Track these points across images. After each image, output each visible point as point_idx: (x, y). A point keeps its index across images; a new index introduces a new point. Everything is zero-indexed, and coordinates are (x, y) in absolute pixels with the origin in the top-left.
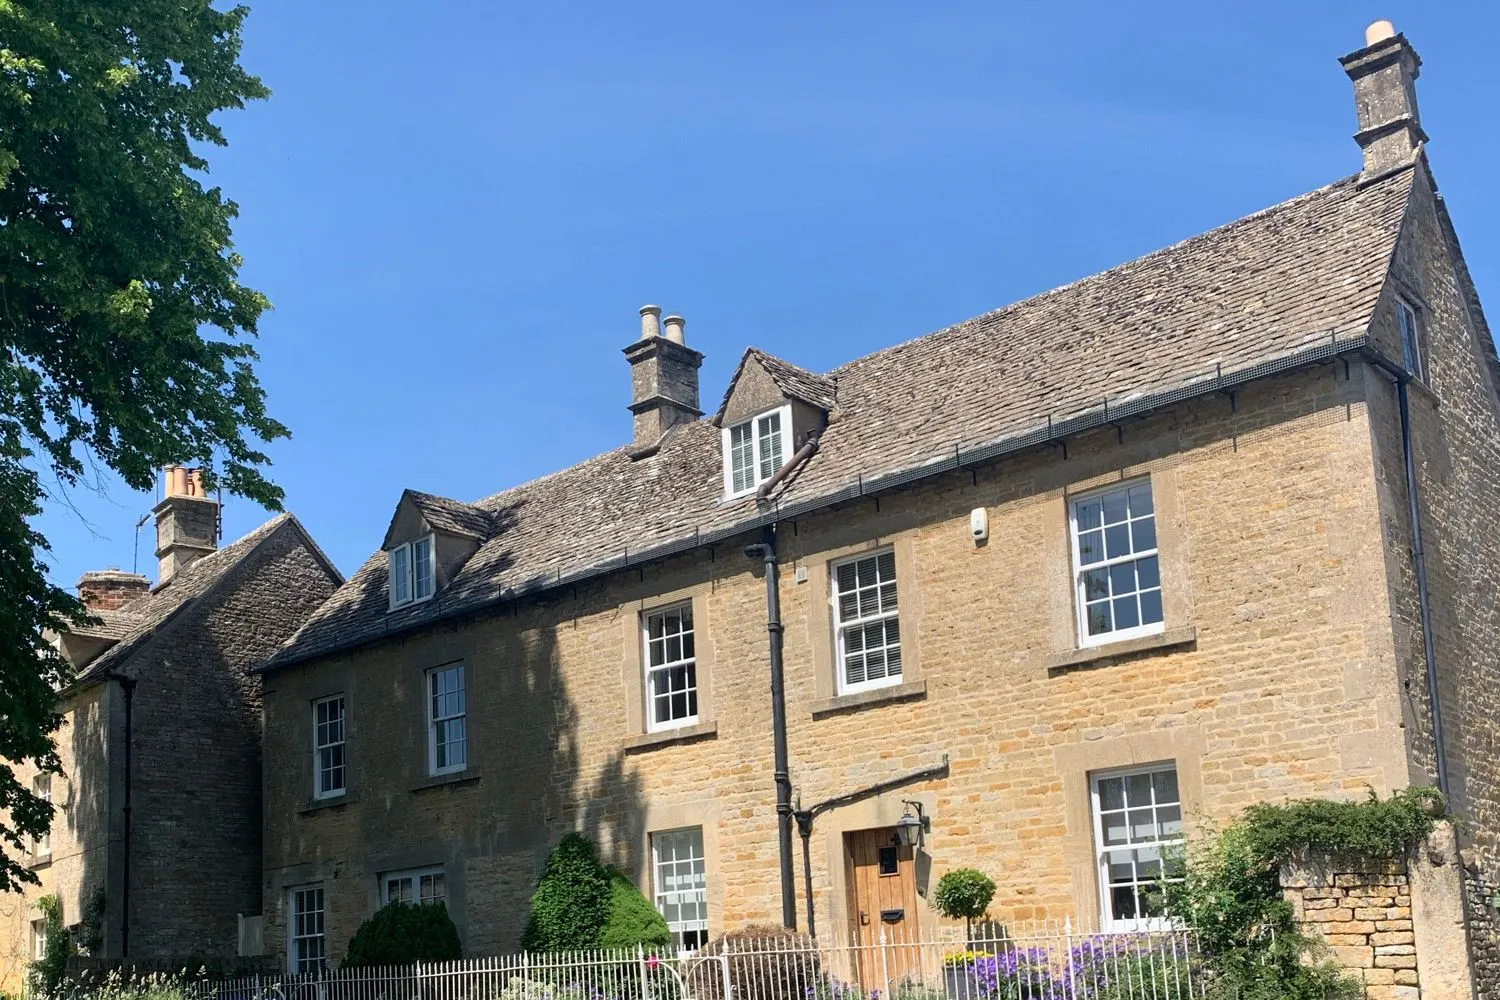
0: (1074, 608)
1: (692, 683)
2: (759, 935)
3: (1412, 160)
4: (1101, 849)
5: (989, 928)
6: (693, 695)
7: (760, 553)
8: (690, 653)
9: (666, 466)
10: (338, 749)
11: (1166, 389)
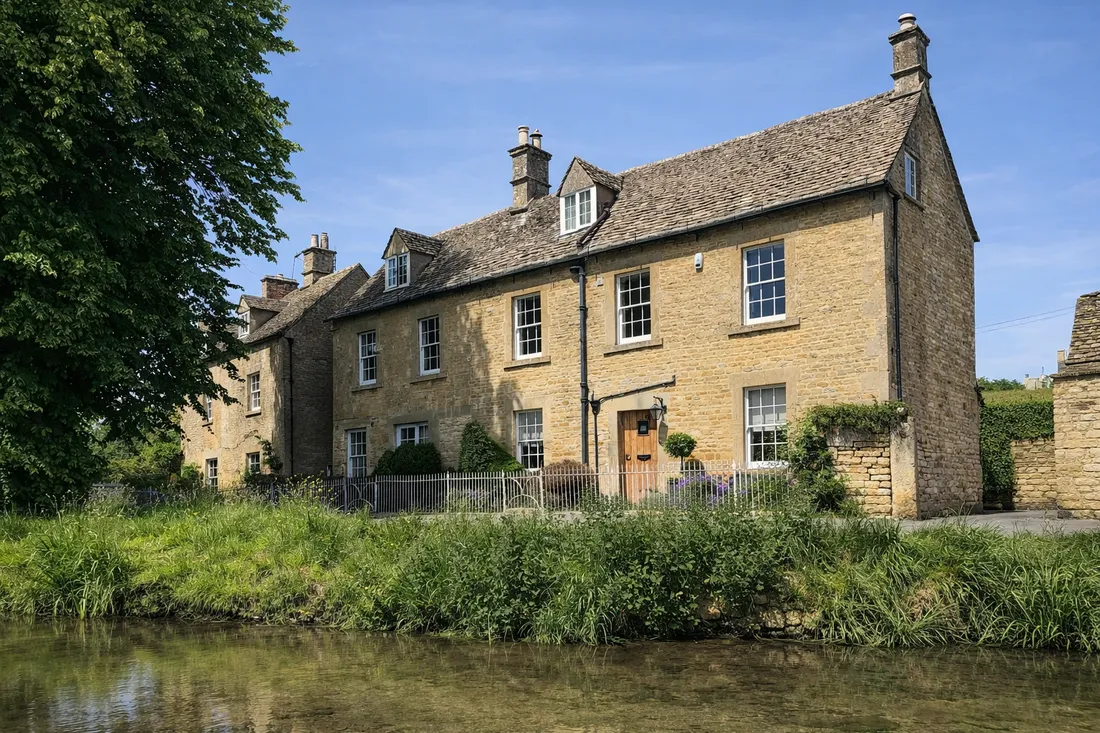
0: (742, 305)
1: (539, 336)
2: (568, 464)
3: (919, 89)
4: (748, 426)
5: (692, 463)
6: (539, 341)
7: (577, 271)
8: (539, 319)
9: (529, 219)
10: (371, 359)
11: (793, 200)
